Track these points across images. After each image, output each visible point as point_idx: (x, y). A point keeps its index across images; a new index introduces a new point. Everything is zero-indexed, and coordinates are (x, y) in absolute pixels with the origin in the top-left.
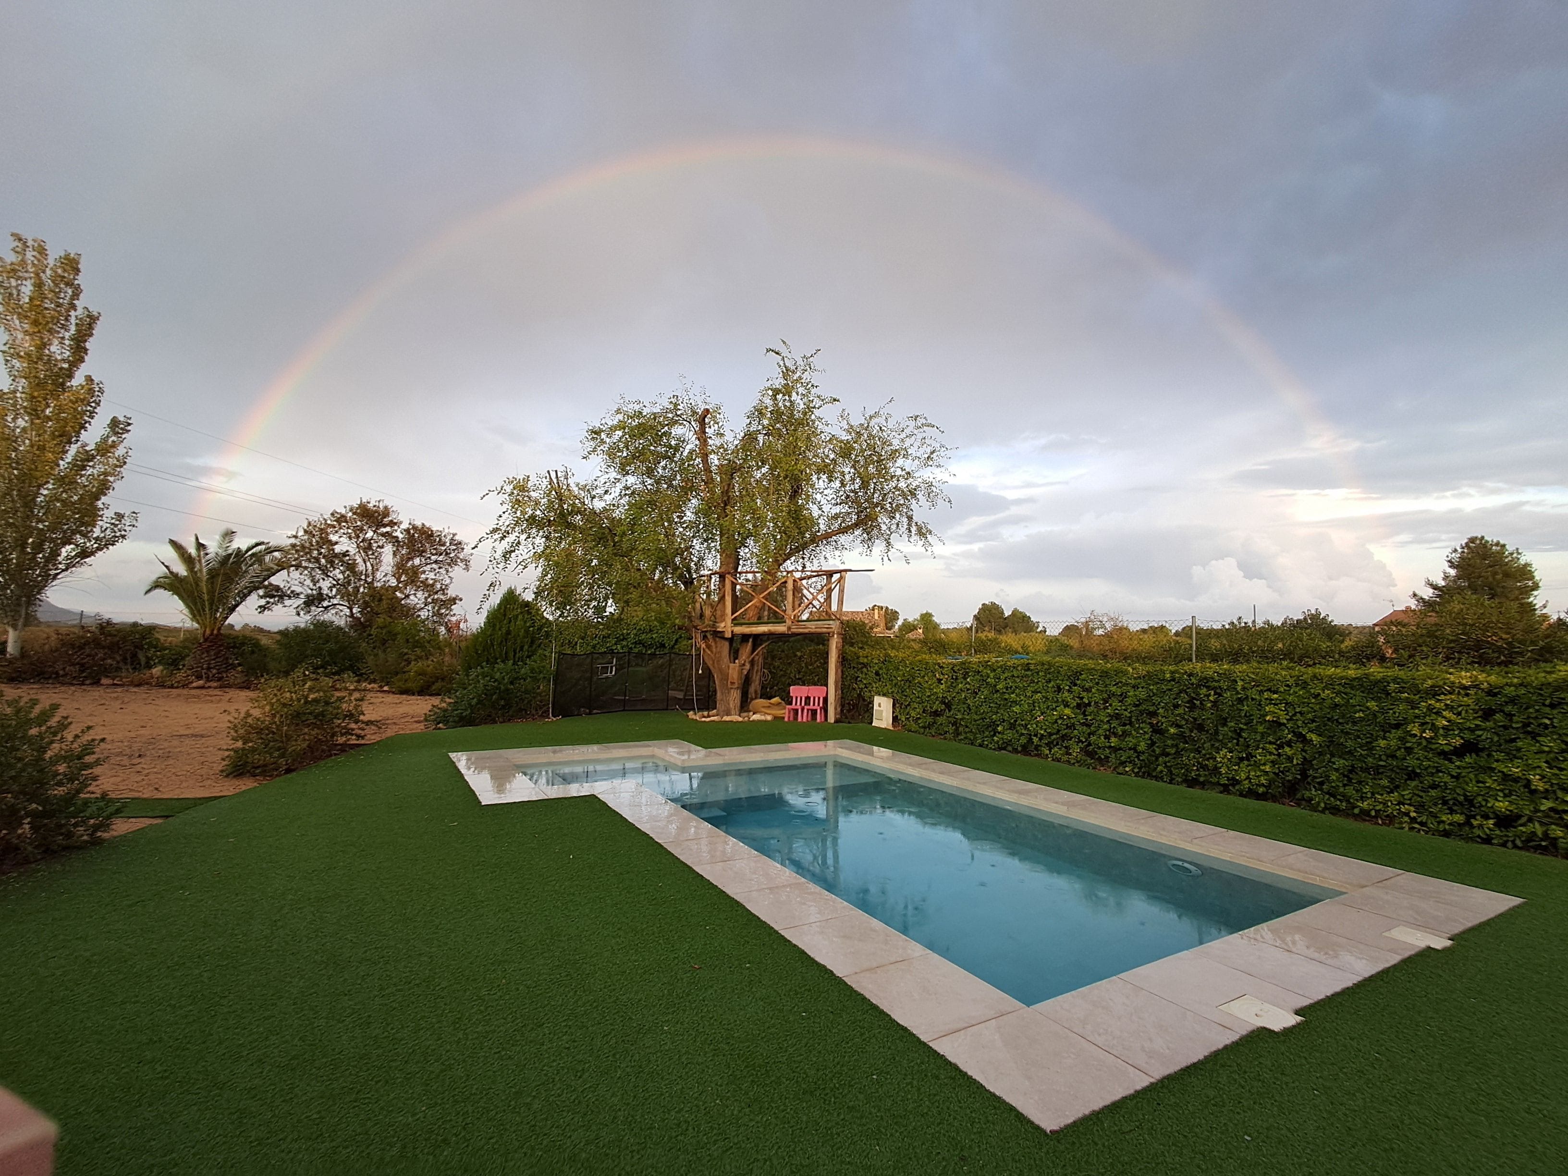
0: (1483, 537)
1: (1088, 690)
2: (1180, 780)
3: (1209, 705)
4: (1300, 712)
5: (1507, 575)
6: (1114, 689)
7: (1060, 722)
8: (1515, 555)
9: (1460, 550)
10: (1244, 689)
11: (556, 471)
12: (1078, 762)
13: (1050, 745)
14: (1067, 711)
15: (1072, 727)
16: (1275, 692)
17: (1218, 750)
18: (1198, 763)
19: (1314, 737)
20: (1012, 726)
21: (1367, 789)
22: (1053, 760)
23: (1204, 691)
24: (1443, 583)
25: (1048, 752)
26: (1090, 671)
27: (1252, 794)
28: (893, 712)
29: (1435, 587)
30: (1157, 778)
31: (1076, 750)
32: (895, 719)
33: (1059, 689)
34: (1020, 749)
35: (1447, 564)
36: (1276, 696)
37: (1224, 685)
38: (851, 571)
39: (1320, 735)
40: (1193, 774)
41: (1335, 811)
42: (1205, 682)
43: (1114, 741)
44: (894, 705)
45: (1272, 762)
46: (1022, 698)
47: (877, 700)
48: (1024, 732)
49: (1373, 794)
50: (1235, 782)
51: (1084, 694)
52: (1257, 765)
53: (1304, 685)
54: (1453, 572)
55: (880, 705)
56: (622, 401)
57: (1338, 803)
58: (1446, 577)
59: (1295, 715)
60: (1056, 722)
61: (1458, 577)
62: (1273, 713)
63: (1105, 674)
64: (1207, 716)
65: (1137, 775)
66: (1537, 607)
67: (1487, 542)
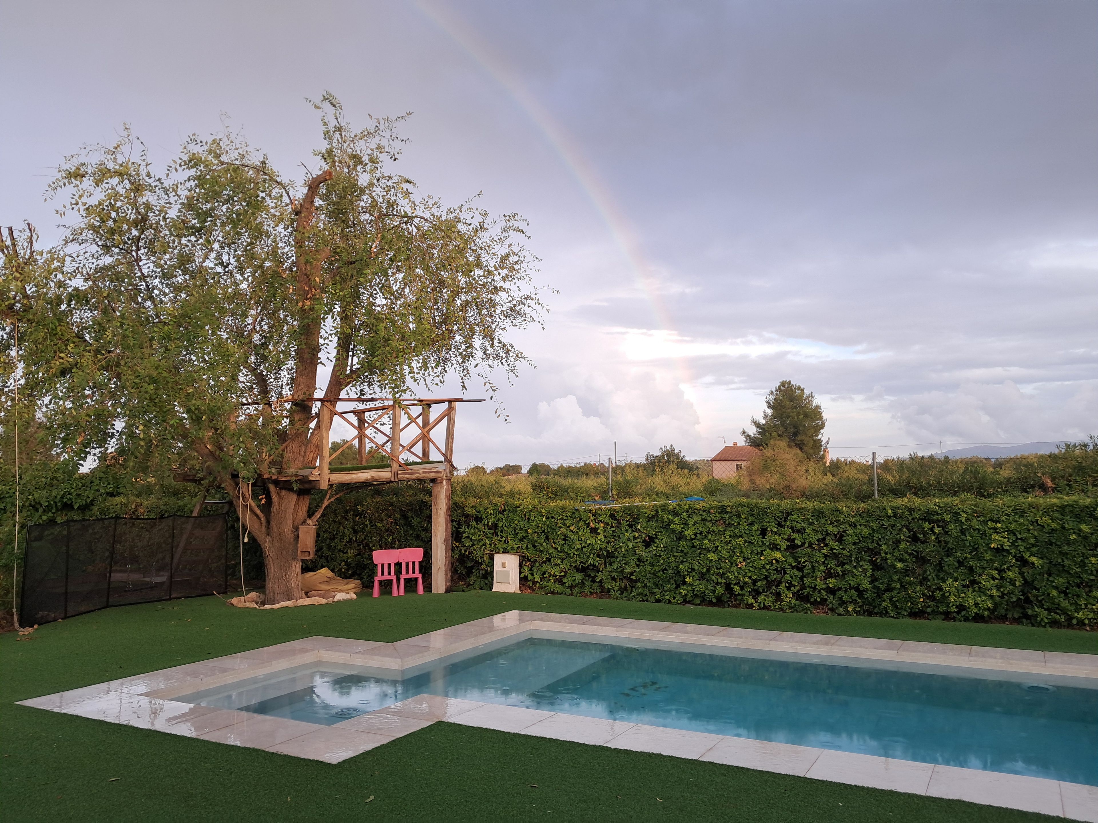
0: (790, 381)
1: (801, 531)
2: (906, 613)
3: (933, 538)
4: (1021, 539)
5: (806, 415)
6: (830, 528)
7: (768, 567)
8: (810, 399)
9: (775, 393)
10: (967, 519)
11: (10, 229)
12: (790, 608)
13: (756, 593)
14: (778, 555)
15: (782, 571)
16: (998, 521)
17: (944, 581)
18: (923, 594)
19: (1034, 560)
20: (702, 576)
21: (1082, 602)
22: (760, 609)
23: (927, 525)
24: (764, 422)
25: (753, 601)
26: (801, 511)
27: (978, 618)
28: (520, 573)
29: (757, 425)
30: (881, 614)
31: (788, 596)
32: (523, 580)
33: (763, 532)
34: (714, 601)
35: (765, 405)
36: (999, 525)
37: (948, 518)
38: (462, 400)
39: (1041, 558)
40: (920, 606)
41: (1054, 623)
42: (928, 516)
43: (832, 582)
44: (521, 566)
45: (996, 586)
46: (717, 544)
47: (499, 559)
48: (720, 580)
49: (1086, 605)
50: (961, 608)
51: (795, 535)
52: (981, 591)
53: (1022, 513)
54: (770, 412)
55: (504, 565)
56: (126, 134)
57: (1058, 616)
58: (766, 416)
59: (1016, 541)
60: (764, 567)
61: (774, 417)
62: (997, 540)
63: (819, 513)
64: (930, 549)
65: (858, 613)
66: (823, 443)
67: (792, 386)
